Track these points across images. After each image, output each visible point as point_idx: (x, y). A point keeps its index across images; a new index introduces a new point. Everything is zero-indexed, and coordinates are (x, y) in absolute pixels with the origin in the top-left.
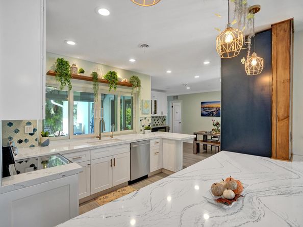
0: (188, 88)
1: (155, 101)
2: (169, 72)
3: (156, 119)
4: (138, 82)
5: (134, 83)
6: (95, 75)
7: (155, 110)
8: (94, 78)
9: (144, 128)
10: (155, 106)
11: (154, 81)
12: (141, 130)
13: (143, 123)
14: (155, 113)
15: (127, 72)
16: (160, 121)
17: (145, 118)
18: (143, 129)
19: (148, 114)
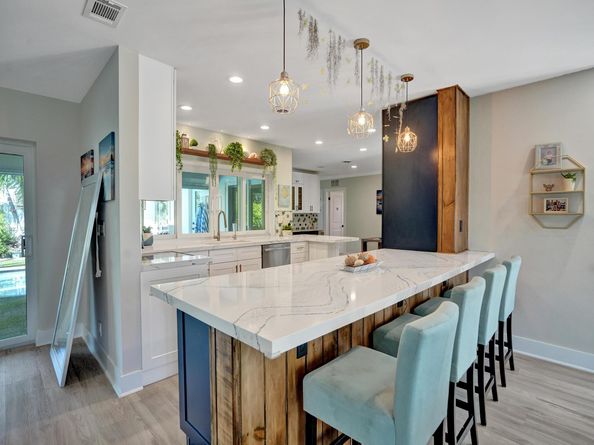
0: (354, 167)
1: (300, 189)
2: (319, 142)
3: (302, 218)
4: (273, 158)
5: (266, 159)
6: (212, 147)
7: (300, 204)
8: (211, 154)
9: (282, 227)
10: (300, 197)
11: (296, 155)
12: (277, 231)
13: (280, 219)
14: (300, 208)
15: (256, 143)
16: (307, 222)
17: (283, 213)
18: (279, 228)
19: (287, 206)
